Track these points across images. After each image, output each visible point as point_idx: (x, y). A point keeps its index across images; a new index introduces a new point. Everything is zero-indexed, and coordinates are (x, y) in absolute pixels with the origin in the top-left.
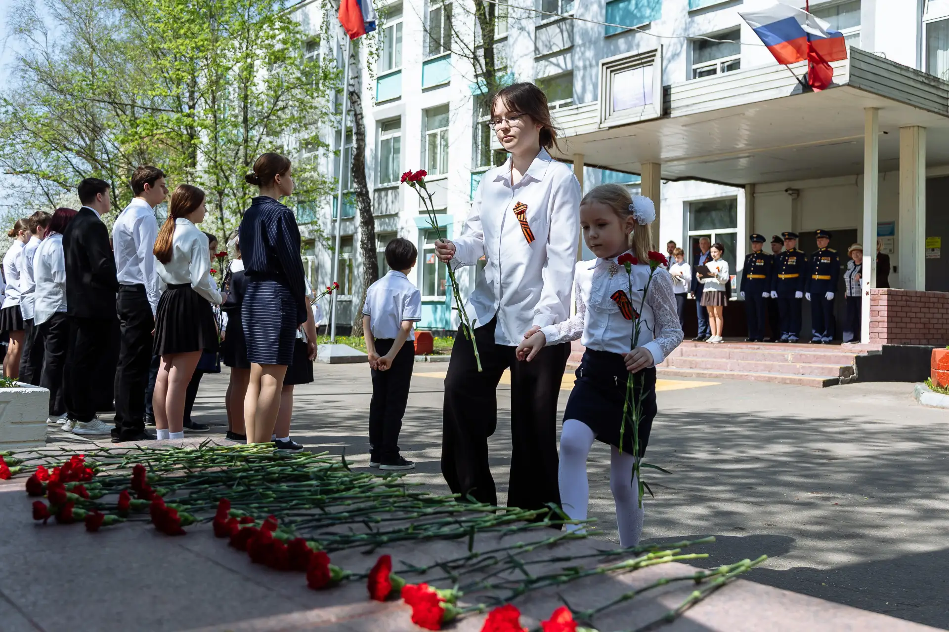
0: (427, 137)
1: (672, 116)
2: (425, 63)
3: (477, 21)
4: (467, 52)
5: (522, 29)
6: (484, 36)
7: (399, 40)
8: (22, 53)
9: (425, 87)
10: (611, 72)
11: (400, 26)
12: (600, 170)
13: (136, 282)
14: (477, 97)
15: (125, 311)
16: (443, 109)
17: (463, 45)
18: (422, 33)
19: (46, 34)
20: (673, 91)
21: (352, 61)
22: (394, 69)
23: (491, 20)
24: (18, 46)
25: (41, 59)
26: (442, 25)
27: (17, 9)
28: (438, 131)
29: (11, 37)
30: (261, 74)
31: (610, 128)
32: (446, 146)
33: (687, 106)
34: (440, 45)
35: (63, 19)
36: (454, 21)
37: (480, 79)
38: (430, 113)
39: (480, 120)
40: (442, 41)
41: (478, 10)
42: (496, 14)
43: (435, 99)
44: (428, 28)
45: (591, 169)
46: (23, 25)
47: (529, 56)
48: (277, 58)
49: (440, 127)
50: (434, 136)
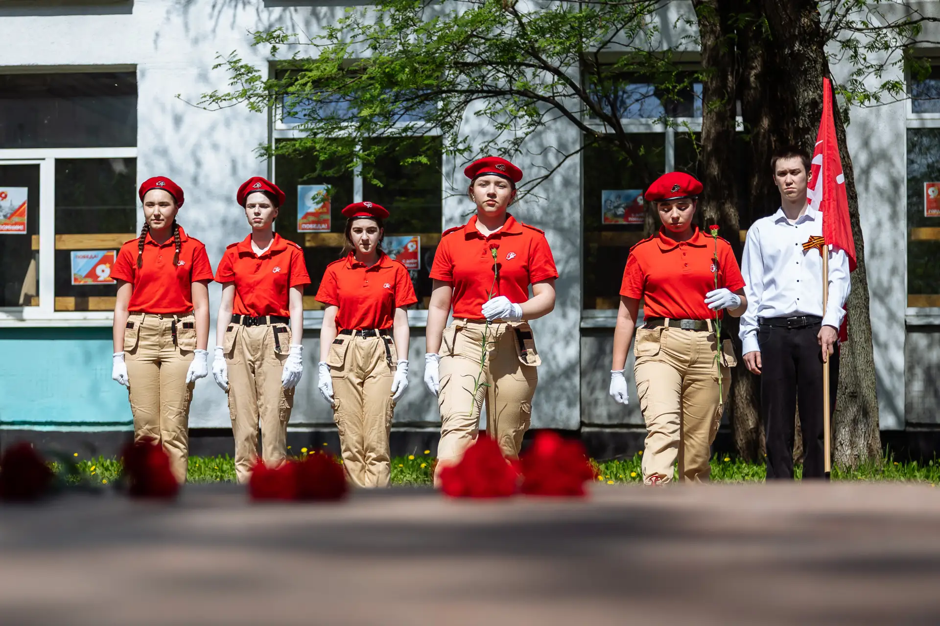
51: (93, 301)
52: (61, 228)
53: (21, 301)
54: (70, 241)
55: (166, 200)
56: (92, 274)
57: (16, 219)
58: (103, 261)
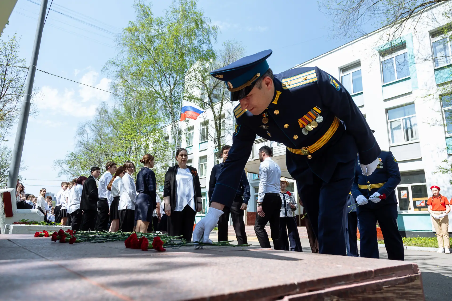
0: (200, 165)
1: (273, 156)
2: (200, 143)
3: (216, 130)
4: (213, 139)
5: (229, 133)
6: (218, 134)
7: (193, 137)
8: (80, 140)
9: (200, 150)
10: (255, 143)
11: (193, 133)
12: (253, 174)
13: (104, 197)
14: (215, 154)
15: (100, 207)
16: (205, 157)
17: (211, 137)
18: (199, 134)
19: (88, 135)
20: (273, 149)
21: (178, 141)
22: (191, 145)
23: (220, 130)
24: (79, 138)
25: (86, 142)
26: (205, 132)
27: (80, 127)
28: (204, 163)
29: (77, 136)
30: (151, 146)
31: (255, 160)
32: (206, 168)
33: (278, 153)
34: (205, 137)
35: (93, 131)
36: (209, 130)
37: (216, 148)
38: (201, 158)
39: (216, 160)
40: (205, 136)
41: (216, 127)
42: (221, 129)
43: (203, 154)
44: (201, 133)
45: (249, 173)
46: (81, 132)
47: (231, 141)
48: (156, 142)
49: (204, 162)
50: (202, 165)
51: (422, 209)
52: (414, 197)
53: (409, 209)
54: (416, 199)
55: (436, 190)
56: (420, 204)
57: (405, 196)
58: (422, 202)
